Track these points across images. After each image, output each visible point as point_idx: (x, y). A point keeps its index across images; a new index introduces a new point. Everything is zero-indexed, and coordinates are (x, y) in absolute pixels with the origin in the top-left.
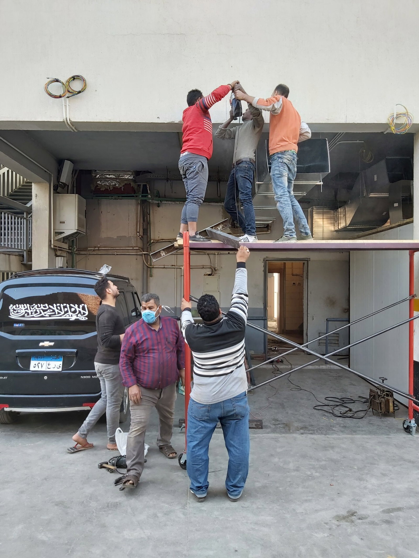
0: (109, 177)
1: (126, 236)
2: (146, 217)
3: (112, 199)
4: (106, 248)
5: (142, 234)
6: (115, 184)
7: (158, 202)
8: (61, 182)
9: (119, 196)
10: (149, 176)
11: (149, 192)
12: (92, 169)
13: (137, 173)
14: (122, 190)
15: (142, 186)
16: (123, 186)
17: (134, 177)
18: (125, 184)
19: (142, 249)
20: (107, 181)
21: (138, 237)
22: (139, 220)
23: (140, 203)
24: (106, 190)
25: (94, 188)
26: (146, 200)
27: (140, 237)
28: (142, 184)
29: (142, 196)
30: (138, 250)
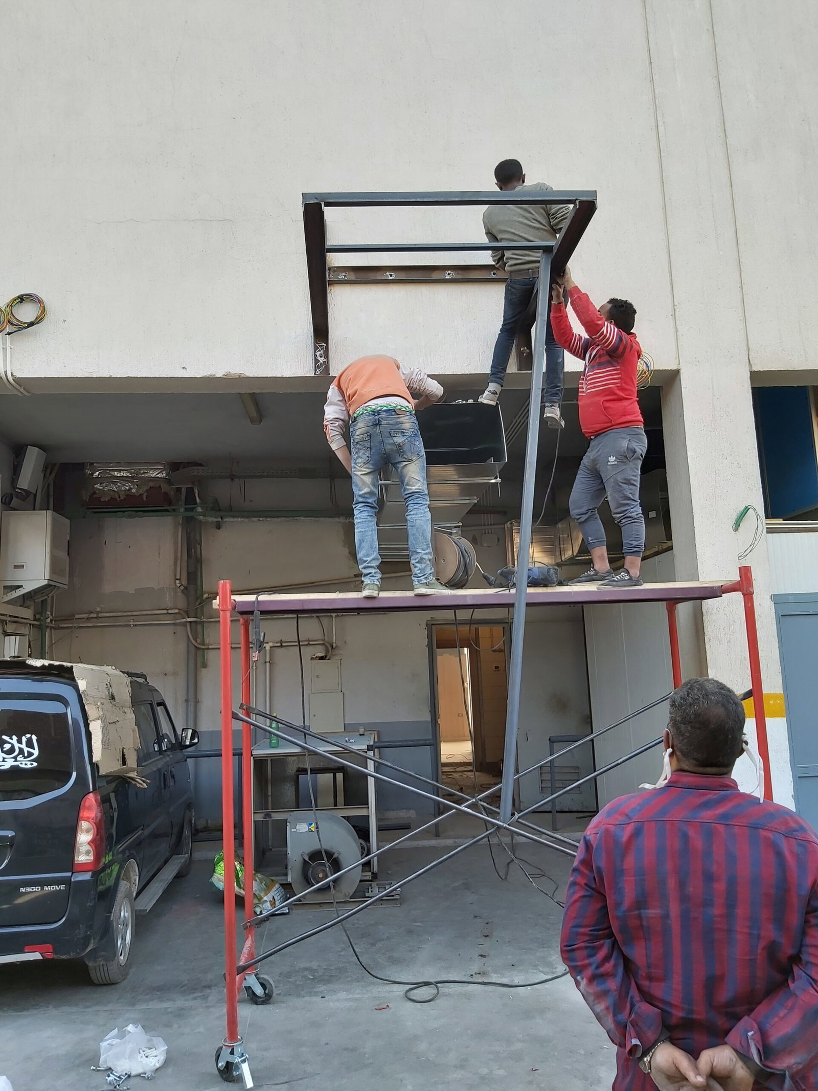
0: (119, 475)
1: (154, 589)
2: (193, 550)
3: (123, 517)
4: (112, 614)
5: (187, 583)
6: (130, 489)
7: (215, 520)
8: (20, 489)
9: (137, 511)
10: (196, 471)
11: (198, 500)
12: (84, 461)
13: (175, 466)
14: (145, 499)
15: (184, 490)
16: (147, 491)
17: (168, 474)
18: (151, 487)
19: (185, 612)
20: (115, 483)
21: (178, 590)
22: (179, 554)
23: (181, 522)
24: (113, 499)
25: (88, 498)
26: (192, 517)
27: (182, 588)
28: (184, 488)
29: (186, 510)
30: (179, 615)
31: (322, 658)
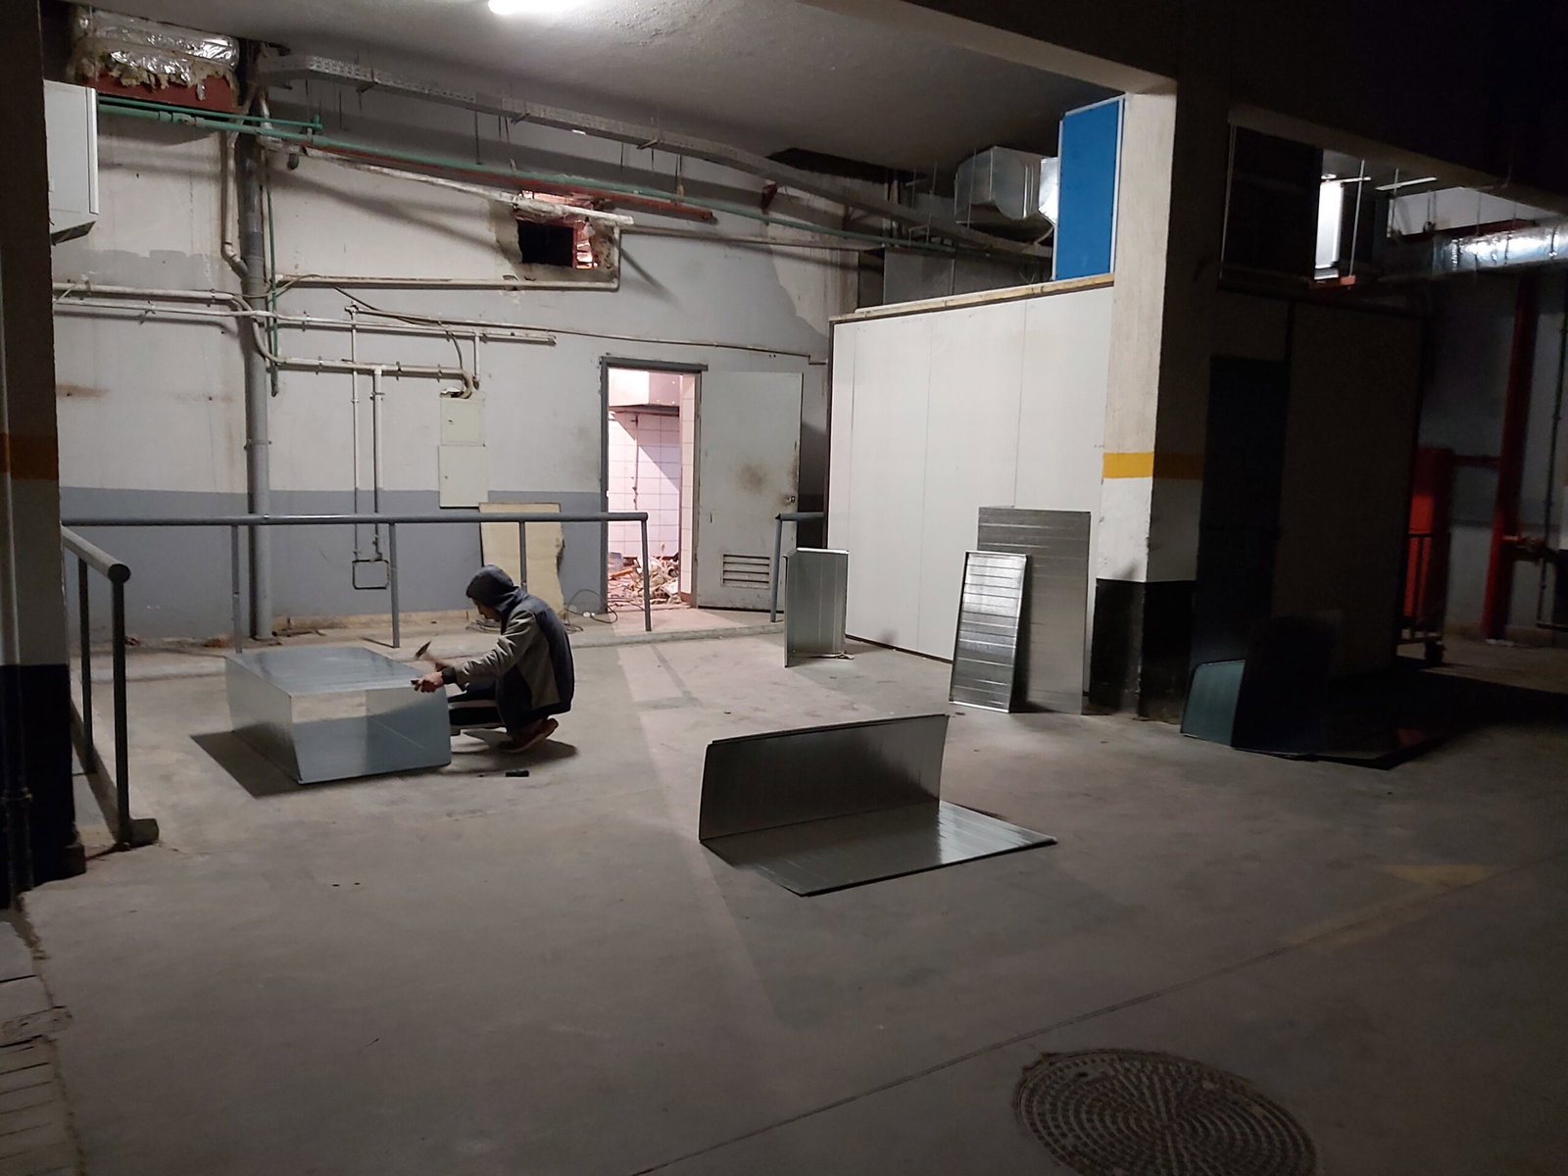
1: (183, 254)
4: (114, 289)
5: (241, 252)
9: (193, 115)
11: (265, 111)
13: (250, 46)
14: (201, 94)
16: (203, 82)
17: (236, 57)
18: (210, 76)
19: (243, 299)
20: (148, 57)
21: (228, 262)
23: (234, 145)
24: (147, 85)
26: (253, 139)
27: (237, 259)
30: (231, 304)
31: (455, 395)
